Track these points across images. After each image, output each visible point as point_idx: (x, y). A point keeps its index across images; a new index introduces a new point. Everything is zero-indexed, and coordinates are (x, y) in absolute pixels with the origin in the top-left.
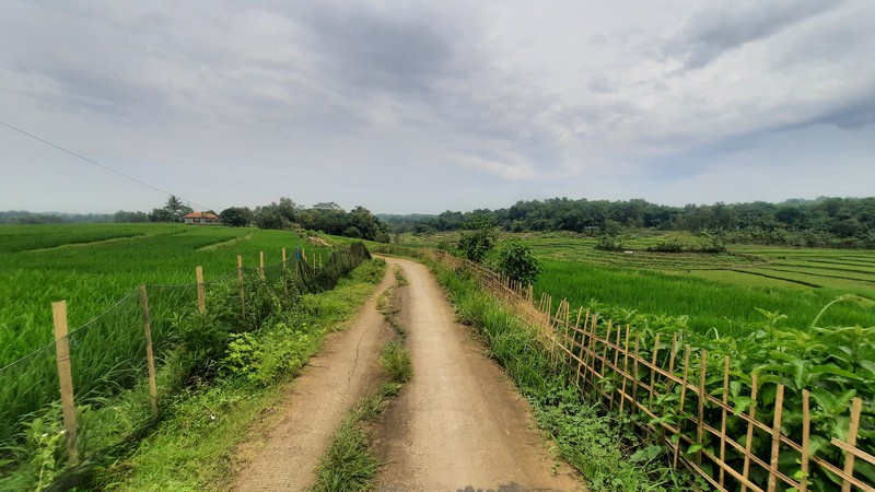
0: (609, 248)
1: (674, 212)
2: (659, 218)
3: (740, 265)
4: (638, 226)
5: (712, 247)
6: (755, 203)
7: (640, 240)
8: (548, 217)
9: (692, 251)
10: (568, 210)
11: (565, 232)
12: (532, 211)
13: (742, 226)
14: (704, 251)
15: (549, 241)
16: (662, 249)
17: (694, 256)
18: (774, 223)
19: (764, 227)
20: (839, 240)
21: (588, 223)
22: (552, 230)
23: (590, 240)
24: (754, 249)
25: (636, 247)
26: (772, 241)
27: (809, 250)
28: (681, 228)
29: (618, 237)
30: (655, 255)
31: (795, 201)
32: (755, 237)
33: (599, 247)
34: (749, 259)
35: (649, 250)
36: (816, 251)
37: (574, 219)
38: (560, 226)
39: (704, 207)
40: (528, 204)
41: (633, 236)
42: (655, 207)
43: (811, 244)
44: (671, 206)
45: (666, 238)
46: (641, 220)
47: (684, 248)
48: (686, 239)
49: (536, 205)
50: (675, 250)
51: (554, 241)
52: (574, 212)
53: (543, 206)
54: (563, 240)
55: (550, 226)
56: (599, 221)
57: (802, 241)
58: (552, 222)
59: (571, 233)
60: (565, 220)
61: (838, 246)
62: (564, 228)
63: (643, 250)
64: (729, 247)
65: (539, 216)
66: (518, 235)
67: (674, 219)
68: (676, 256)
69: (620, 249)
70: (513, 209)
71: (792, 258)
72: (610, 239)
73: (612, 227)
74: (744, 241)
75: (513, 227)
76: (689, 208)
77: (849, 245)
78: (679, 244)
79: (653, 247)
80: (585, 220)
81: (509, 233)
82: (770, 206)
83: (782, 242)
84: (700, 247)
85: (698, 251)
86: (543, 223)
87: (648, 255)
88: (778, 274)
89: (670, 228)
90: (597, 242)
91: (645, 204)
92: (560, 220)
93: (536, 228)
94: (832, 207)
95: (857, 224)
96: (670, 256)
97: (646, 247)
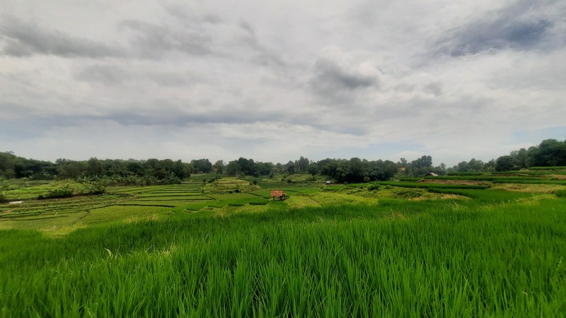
3: (120, 200)
5: (97, 190)
9: (82, 194)
13: (110, 174)
14: (91, 194)
16: (55, 196)
17: (83, 198)
18: (128, 172)
19: (122, 175)
20: (159, 181)
24: (123, 190)
26: (128, 184)
27: (148, 187)
30: (47, 202)
32: (119, 181)
34: (122, 195)
35: (41, 198)
36: (151, 187)
43: (148, 184)
45: (54, 186)
47: (74, 193)
50: (66, 195)
57: (145, 182)
61: (160, 184)
63: (33, 199)
64: (108, 189)
68: (68, 200)
71: (146, 192)
74: (112, 184)
77: (164, 183)
78: (71, 190)
79: (44, 194)
83: (134, 183)
84: (87, 191)
85: (86, 195)
87: (41, 202)
94: (152, 163)
95: (165, 172)
96: (62, 201)
97: (37, 196)
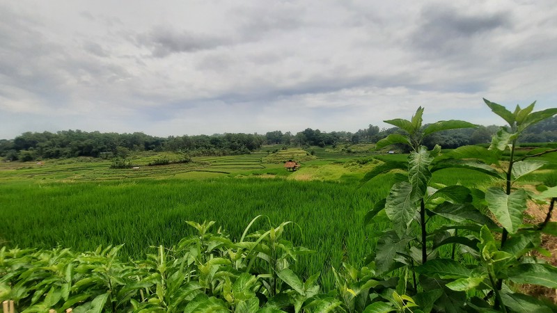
0: (122, 167)
1: (163, 140)
2: (153, 145)
3: (199, 168)
4: (141, 150)
5: (184, 159)
6: (202, 135)
7: (142, 159)
8: (63, 146)
9: (175, 163)
10: (82, 140)
11: (82, 158)
12: (43, 141)
13: (197, 147)
14: (181, 162)
15: (67, 166)
16: (158, 164)
17: (176, 165)
18: (210, 145)
19: (206, 147)
21: (102, 150)
22: (69, 157)
23: (106, 162)
24: (204, 159)
25: (142, 164)
26: (210, 154)
27: (223, 157)
28: (167, 150)
29: (128, 158)
30: (153, 168)
31: (216, 135)
32: (203, 152)
33: (113, 167)
34: (202, 164)
35: (150, 165)
36: (226, 157)
37: (90, 147)
38: (77, 153)
39: (178, 137)
40: (37, 135)
41: (138, 156)
42: (150, 138)
43: (224, 154)
44: (160, 137)
45: (160, 156)
46: (142, 146)
47: (170, 162)
48: (171, 156)
49: (47, 136)
50: (165, 163)
51: (72, 166)
52: (89, 142)
53: (56, 137)
54: (82, 165)
55: (66, 154)
56: (112, 148)
57: (221, 153)
58: (68, 150)
59: (89, 158)
60: (81, 148)
61: (232, 154)
62: (81, 155)
63: (146, 165)
64: (193, 159)
65: (53, 145)
66: (28, 164)
67: (163, 144)
68: (167, 167)
69: (130, 166)
70: (18, 140)
71: (220, 161)
72: (121, 160)
73: (121, 151)
74: (199, 155)
75: (20, 157)
76: (171, 138)
77: (236, 154)
78: (167, 159)
79: (152, 162)
80: (100, 147)
81: (16, 163)
82: (207, 137)
83: (214, 154)
84: (178, 160)
85: (177, 163)
86: (58, 151)
87: (149, 168)
88: (214, 170)
89: (161, 150)
90: (111, 163)
91: (145, 136)
92: (76, 148)
93: (49, 156)
94: (229, 137)
95: (237, 144)
96: (163, 167)
97: (148, 163)
